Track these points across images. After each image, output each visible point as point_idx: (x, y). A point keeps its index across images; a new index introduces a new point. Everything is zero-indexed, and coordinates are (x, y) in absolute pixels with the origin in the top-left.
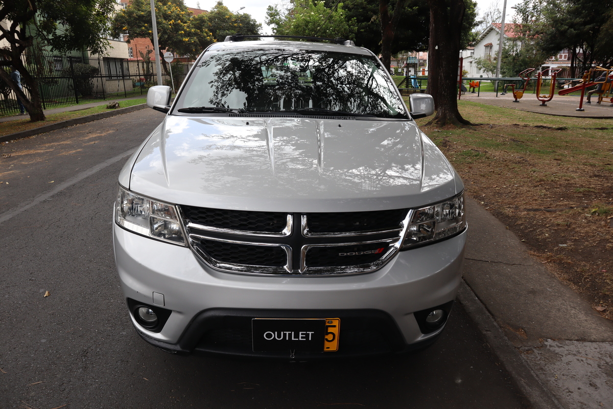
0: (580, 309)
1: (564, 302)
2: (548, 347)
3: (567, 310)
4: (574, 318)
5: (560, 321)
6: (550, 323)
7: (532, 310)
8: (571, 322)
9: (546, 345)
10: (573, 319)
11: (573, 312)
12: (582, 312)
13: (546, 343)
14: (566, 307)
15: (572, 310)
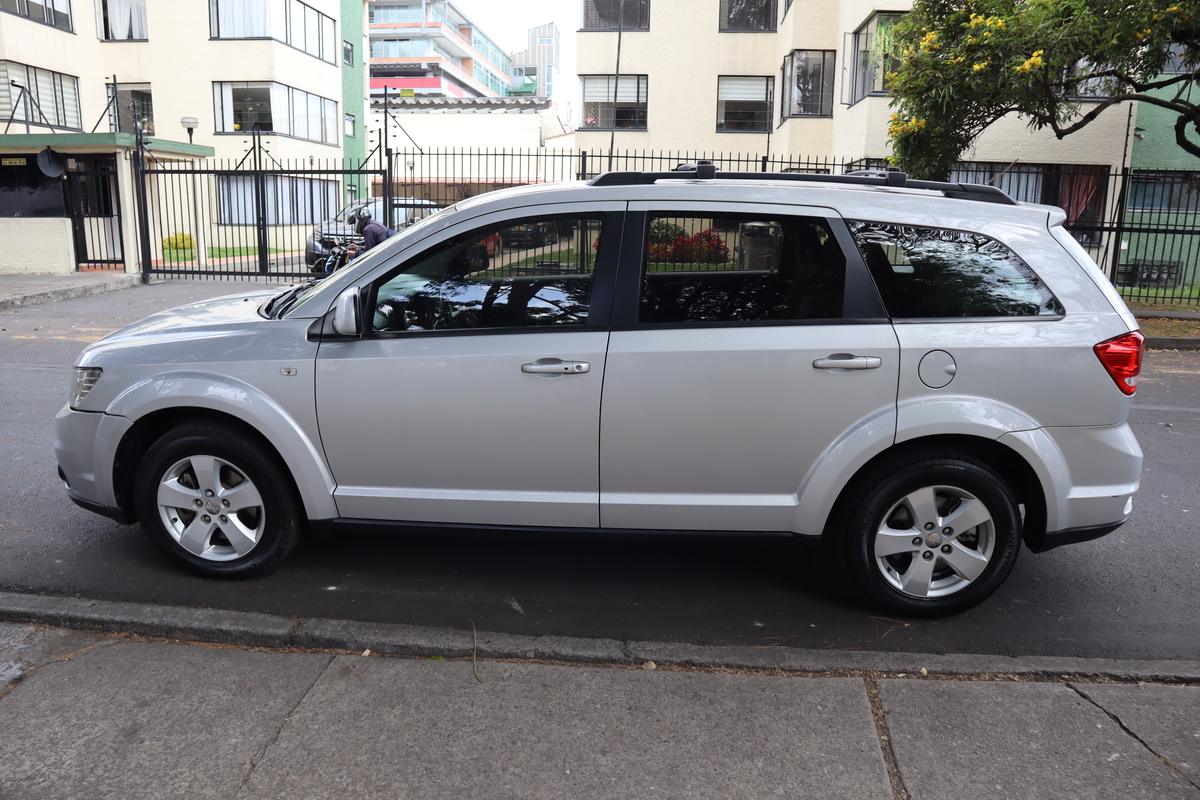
0: (19, 788)
1: (63, 772)
2: (12, 663)
3: (42, 759)
4: (13, 753)
5: (33, 721)
6: (44, 703)
7: (91, 698)
8: (13, 737)
9: (16, 662)
10: (14, 748)
11: (27, 765)
12: (9, 783)
13: (19, 665)
14: (48, 762)
15: (33, 766)
